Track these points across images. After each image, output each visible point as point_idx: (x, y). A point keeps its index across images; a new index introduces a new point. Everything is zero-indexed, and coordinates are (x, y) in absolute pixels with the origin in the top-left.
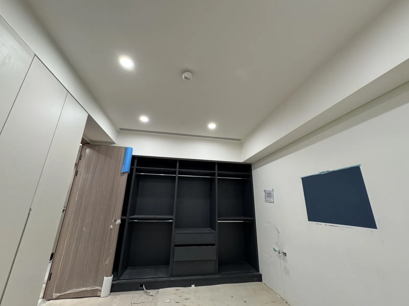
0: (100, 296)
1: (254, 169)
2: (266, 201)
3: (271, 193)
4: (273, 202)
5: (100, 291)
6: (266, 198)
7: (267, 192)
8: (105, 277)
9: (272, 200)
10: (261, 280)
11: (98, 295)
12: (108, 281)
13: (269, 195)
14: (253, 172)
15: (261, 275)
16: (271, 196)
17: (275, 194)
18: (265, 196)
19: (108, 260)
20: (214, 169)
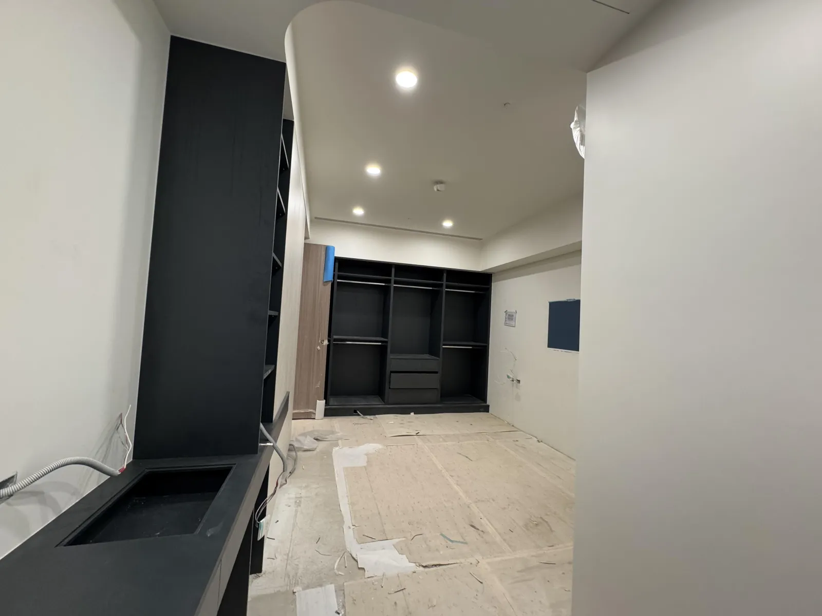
0: (314, 419)
1: (495, 282)
2: (506, 324)
3: (513, 315)
4: (515, 326)
5: (315, 414)
6: (506, 321)
7: (508, 314)
8: (318, 401)
9: (514, 324)
10: (488, 411)
11: (312, 417)
12: (321, 404)
13: (510, 317)
14: (493, 285)
15: (488, 406)
16: (512, 319)
17: (518, 317)
18: (506, 318)
19: (319, 384)
20: (441, 279)
